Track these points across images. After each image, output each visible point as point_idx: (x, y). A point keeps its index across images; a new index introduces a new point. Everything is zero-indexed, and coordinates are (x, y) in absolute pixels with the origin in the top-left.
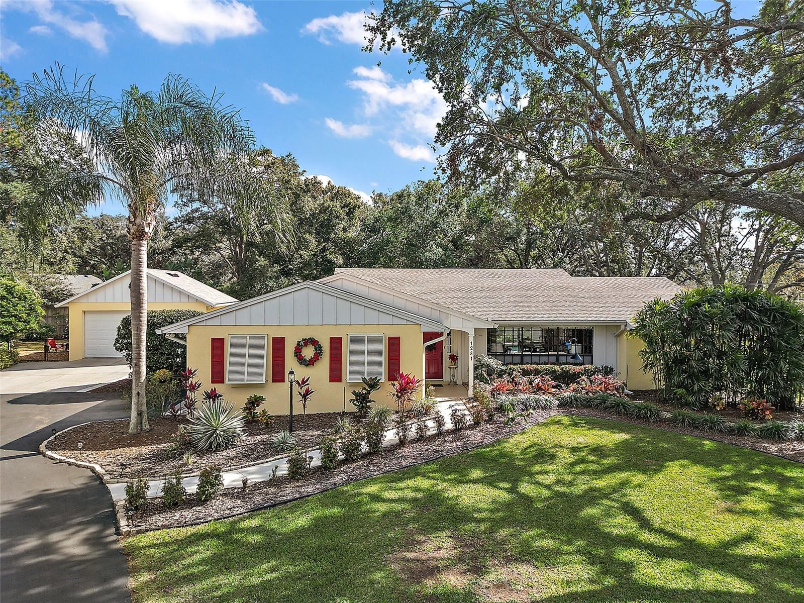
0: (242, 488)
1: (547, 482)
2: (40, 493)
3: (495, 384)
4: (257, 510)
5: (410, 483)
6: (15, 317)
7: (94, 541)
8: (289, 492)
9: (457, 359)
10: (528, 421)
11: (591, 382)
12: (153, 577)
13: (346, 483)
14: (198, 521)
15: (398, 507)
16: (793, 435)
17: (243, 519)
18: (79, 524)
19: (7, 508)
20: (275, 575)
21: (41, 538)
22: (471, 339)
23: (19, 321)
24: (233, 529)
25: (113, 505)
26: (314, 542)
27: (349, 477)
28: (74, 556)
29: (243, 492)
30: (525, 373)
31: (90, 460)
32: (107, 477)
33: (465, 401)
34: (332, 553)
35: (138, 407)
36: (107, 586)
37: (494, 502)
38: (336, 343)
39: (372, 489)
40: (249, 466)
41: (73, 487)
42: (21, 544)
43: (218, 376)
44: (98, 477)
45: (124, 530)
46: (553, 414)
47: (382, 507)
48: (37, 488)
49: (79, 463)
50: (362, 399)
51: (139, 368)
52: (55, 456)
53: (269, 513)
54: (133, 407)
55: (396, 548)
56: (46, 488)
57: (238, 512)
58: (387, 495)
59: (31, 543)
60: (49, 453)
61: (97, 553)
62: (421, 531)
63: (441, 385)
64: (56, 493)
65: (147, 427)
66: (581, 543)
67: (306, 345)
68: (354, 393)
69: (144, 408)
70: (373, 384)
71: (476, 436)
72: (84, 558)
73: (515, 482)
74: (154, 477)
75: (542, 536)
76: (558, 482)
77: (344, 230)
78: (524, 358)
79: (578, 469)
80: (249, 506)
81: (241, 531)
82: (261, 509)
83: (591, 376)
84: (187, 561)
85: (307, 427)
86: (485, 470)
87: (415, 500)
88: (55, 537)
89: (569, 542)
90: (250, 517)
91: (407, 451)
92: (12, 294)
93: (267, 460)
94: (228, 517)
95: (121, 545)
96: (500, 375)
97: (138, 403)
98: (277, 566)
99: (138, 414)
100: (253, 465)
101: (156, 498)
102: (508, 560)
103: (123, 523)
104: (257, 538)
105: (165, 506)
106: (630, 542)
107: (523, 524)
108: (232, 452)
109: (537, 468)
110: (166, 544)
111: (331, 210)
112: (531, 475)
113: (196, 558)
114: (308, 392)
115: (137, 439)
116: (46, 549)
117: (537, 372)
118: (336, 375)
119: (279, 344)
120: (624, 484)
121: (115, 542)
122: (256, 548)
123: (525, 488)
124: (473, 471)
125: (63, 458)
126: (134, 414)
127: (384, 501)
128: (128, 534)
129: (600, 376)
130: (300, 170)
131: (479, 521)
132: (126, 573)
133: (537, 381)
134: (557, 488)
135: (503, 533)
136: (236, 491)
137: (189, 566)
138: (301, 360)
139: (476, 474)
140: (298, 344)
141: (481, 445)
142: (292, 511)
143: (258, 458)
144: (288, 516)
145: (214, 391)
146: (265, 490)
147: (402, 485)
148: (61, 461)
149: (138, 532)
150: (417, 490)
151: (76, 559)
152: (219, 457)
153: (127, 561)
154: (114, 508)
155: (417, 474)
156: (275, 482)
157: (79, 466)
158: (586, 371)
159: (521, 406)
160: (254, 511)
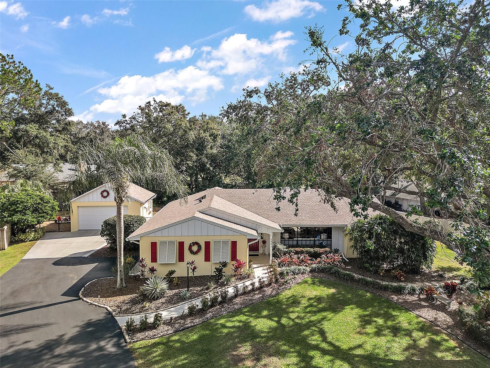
0: (170, 320)
1: (293, 317)
2: (89, 321)
3: (282, 259)
4: (177, 332)
5: (237, 318)
6: (46, 213)
7: (117, 345)
8: (189, 322)
9: (266, 243)
10: (293, 282)
11: (327, 257)
12: (143, 362)
13: (212, 318)
14: (155, 337)
15: (232, 330)
16: (407, 291)
17: (172, 336)
18: (110, 337)
19: (78, 329)
20: (186, 361)
21: (97, 343)
22: (271, 237)
23: (48, 215)
24: (169, 341)
25: (120, 328)
26: (199, 347)
27: (213, 314)
28: (112, 352)
29: (170, 322)
30: (297, 253)
31: (104, 303)
32: (114, 313)
33: (267, 267)
34: (207, 352)
35: (120, 277)
36: (128, 365)
37: (270, 328)
38: (207, 244)
39: (222, 321)
40: (172, 308)
41: (101, 318)
42: (91, 346)
43: (154, 259)
44: (110, 313)
45: (128, 341)
46: (306, 277)
47: (225, 331)
48: (86, 319)
49: (99, 305)
50: (219, 271)
51: (121, 260)
52: (88, 300)
53: (182, 333)
54: (118, 276)
55: (230, 350)
56: (90, 319)
57: (170, 333)
58: (228, 324)
59: (94, 346)
60: (84, 299)
61: (120, 351)
62: (240, 342)
63: (258, 255)
64: (95, 321)
65: (124, 285)
66: (298, 348)
67: (194, 245)
68: (216, 268)
69: (123, 277)
70: (225, 265)
71: (268, 291)
72: (116, 353)
73: (280, 318)
74: (133, 313)
75: (285, 345)
76: (298, 317)
77: (211, 148)
78: (298, 241)
79: (308, 310)
80: (174, 329)
81: (172, 341)
82: (179, 331)
83: (327, 254)
84: (154, 355)
85: (195, 285)
86: (269, 310)
87: (239, 327)
88: (102, 343)
89: (294, 347)
90: (175, 335)
91: (238, 300)
92: (43, 201)
93: (179, 304)
94: (166, 335)
95: (128, 347)
96: (285, 254)
97: (120, 275)
98: (187, 357)
99: (121, 280)
100: (173, 307)
101: (137, 325)
102: (270, 355)
103: (127, 337)
104: (178, 345)
105: (141, 329)
106: (316, 348)
107: (278, 339)
108: (163, 300)
109: (291, 309)
110: (144, 347)
111: (204, 139)
112: (288, 313)
113: (157, 353)
114: (195, 268)
115: (121, 292)
116: (101, 349)
117: (302, 252)
118: (207, 259)
119: (181, 244)
120: (324, 319)
121: (126, 346)
122: (178, 349)
123: (284, 321)
124: (264, 311)
125: (92, 302)
126: (119, 279)
127: (226, 327)
128: (130, 342)
129: (332, 255)
130: (186, 113)
131: (262, 337)
132: (133, 359)
133: (301, 257)
134: (297, 321)
135: (271, 343)
136: (168, 321)
137: (155, 357)
138: (192, 252)
139: (265, 313)
140: (190, 245)
141: (271, 296)
142: (191, 332)
143: (175, 304)
144: (189, 335)
145: (153, 268)
146: (179, 321)
147: (234, 319)
148: (91, 304)
149: (134, 342)
150: (240, 321)
151: (113, 353)
152: (158, 302)
153: (132, 354)
154: (121, 330)
155: (241, 313)
156: (183, 317)
157: (100, 307)
158: (326, 252)
159: (292, 273)
160: (176, 332)
